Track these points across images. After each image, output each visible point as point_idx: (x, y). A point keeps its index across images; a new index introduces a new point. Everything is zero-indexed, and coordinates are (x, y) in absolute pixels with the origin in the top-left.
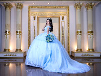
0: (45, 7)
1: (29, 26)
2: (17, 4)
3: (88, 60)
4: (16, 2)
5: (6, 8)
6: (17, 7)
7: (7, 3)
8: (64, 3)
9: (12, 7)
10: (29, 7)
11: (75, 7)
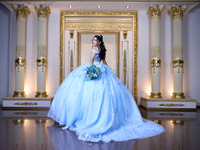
0: (91, 14)
1: (61, 50)
2: (38, 7)
3: (172, 115)
4: (38, 4)
5: (17, 14)
6: (39, 14)
7: (19, 6)
8: (128, 6)
9: (29, 13)
10: (62, 14)
11: (148, 13)
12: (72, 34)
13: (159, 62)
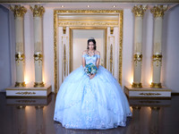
0: (82, 12)
5: (15, 14)
6: (34, 13)
7: (16, 6)
8: (114, 5)
10: (55, 13)
12: (64, 31)
13: (140, 56)
